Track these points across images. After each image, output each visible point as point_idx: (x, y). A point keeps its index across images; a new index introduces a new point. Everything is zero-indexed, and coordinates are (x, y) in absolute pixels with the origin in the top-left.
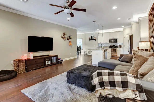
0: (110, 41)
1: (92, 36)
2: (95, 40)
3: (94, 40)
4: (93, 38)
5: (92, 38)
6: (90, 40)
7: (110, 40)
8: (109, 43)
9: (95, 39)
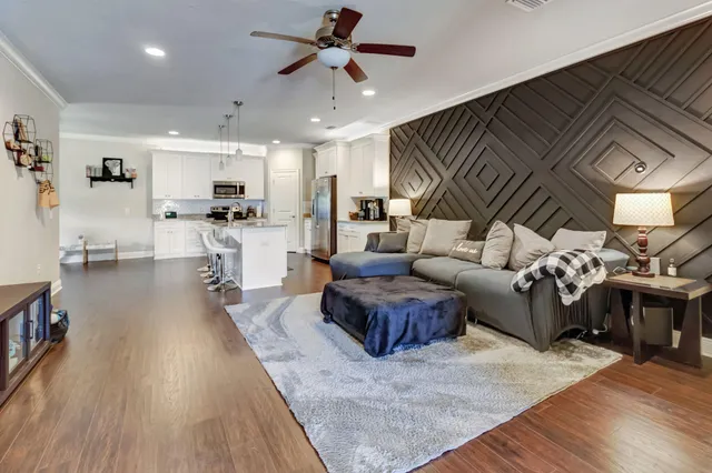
0: (215, 193)
1: (105, 160)
2: (130, 180)
3: (122, 178)
4: (116, 172)
5: (105, 169)
6: (93, 179)
7: (216, 187)
8: (211, 198)
9: (128, 176)
